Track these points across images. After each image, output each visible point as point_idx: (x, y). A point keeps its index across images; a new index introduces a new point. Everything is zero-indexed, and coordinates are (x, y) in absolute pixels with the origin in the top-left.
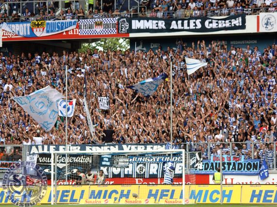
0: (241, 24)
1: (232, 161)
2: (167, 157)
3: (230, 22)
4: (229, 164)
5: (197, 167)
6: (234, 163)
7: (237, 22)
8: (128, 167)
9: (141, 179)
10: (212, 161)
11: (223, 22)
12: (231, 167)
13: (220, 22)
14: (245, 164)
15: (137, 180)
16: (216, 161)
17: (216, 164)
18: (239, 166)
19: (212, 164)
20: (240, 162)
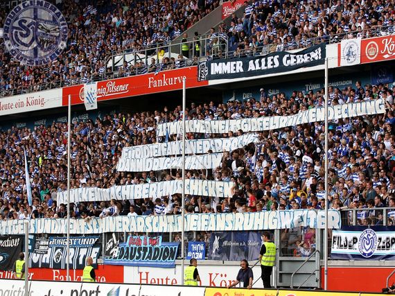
0: (320, 58)
1: (148, 246)
2: (84, 238)
3: (309, 55)
4: (145, 249)
5: (112, 254)
6: (151, 248)
7: (316, 55)
8: (47, 253)
9: (58, 271)
10: (127, 244)
11: (301, 56)
12: (147, 253)
13: (298, 56)
14: (162, 249)
15: (54, 271)
16: (132, 246)
17: (132, 248)
18: (155, 253)
19: (128, 248)
20: (157, 246)
